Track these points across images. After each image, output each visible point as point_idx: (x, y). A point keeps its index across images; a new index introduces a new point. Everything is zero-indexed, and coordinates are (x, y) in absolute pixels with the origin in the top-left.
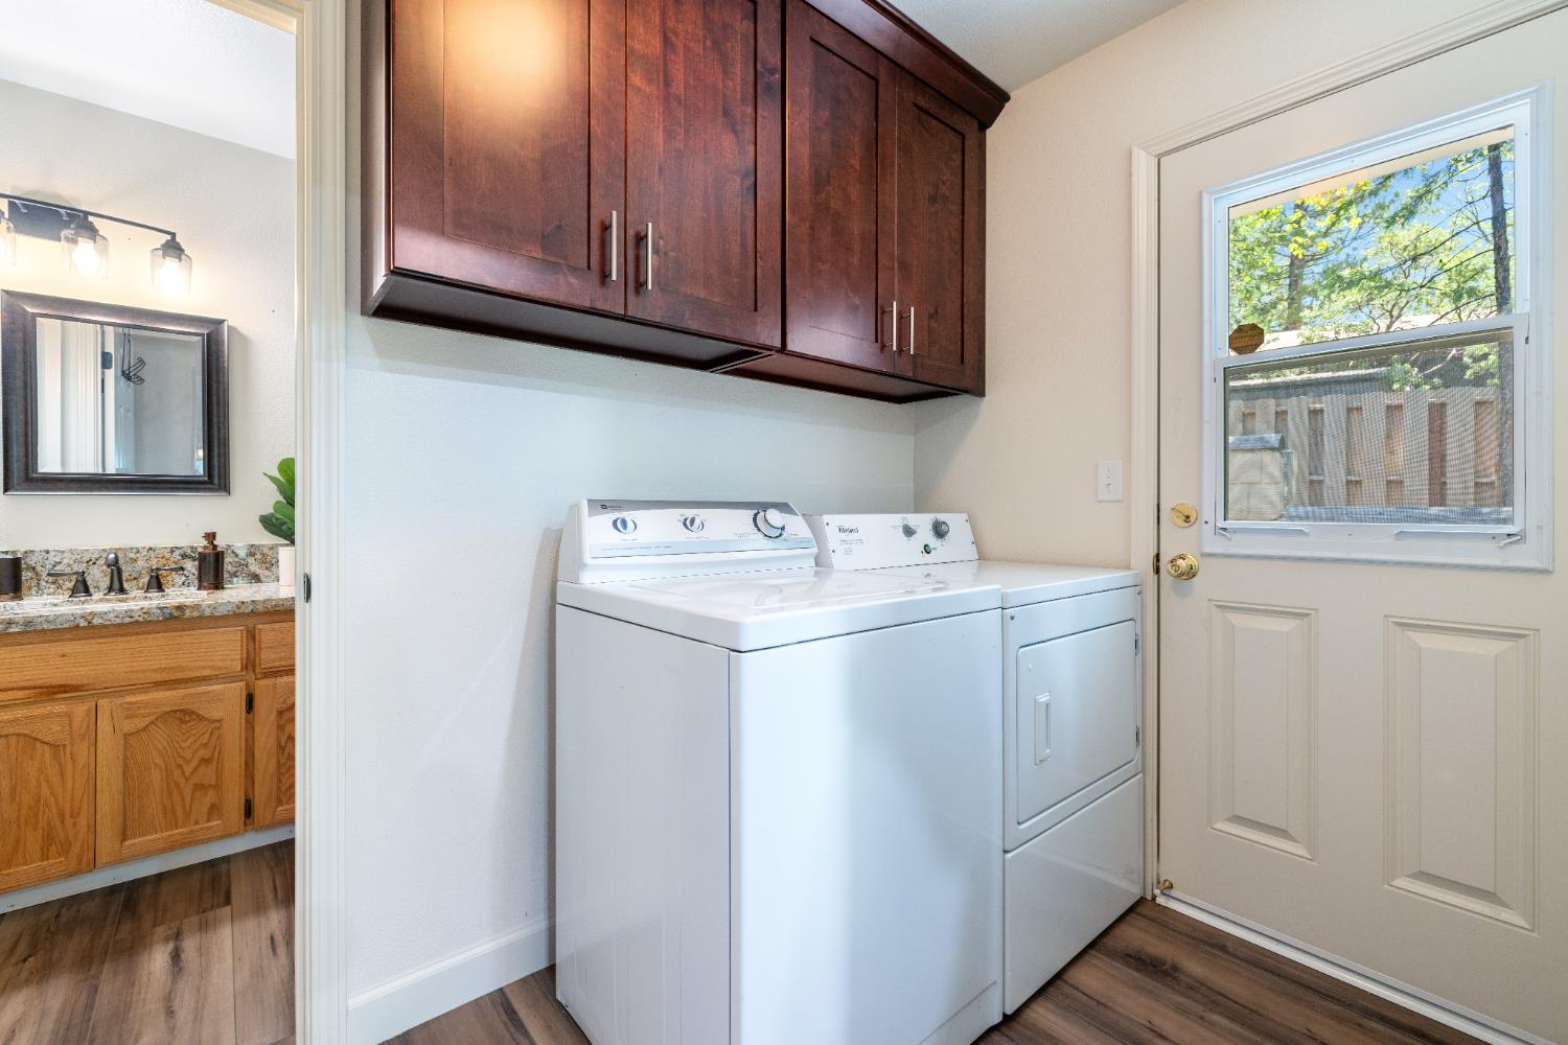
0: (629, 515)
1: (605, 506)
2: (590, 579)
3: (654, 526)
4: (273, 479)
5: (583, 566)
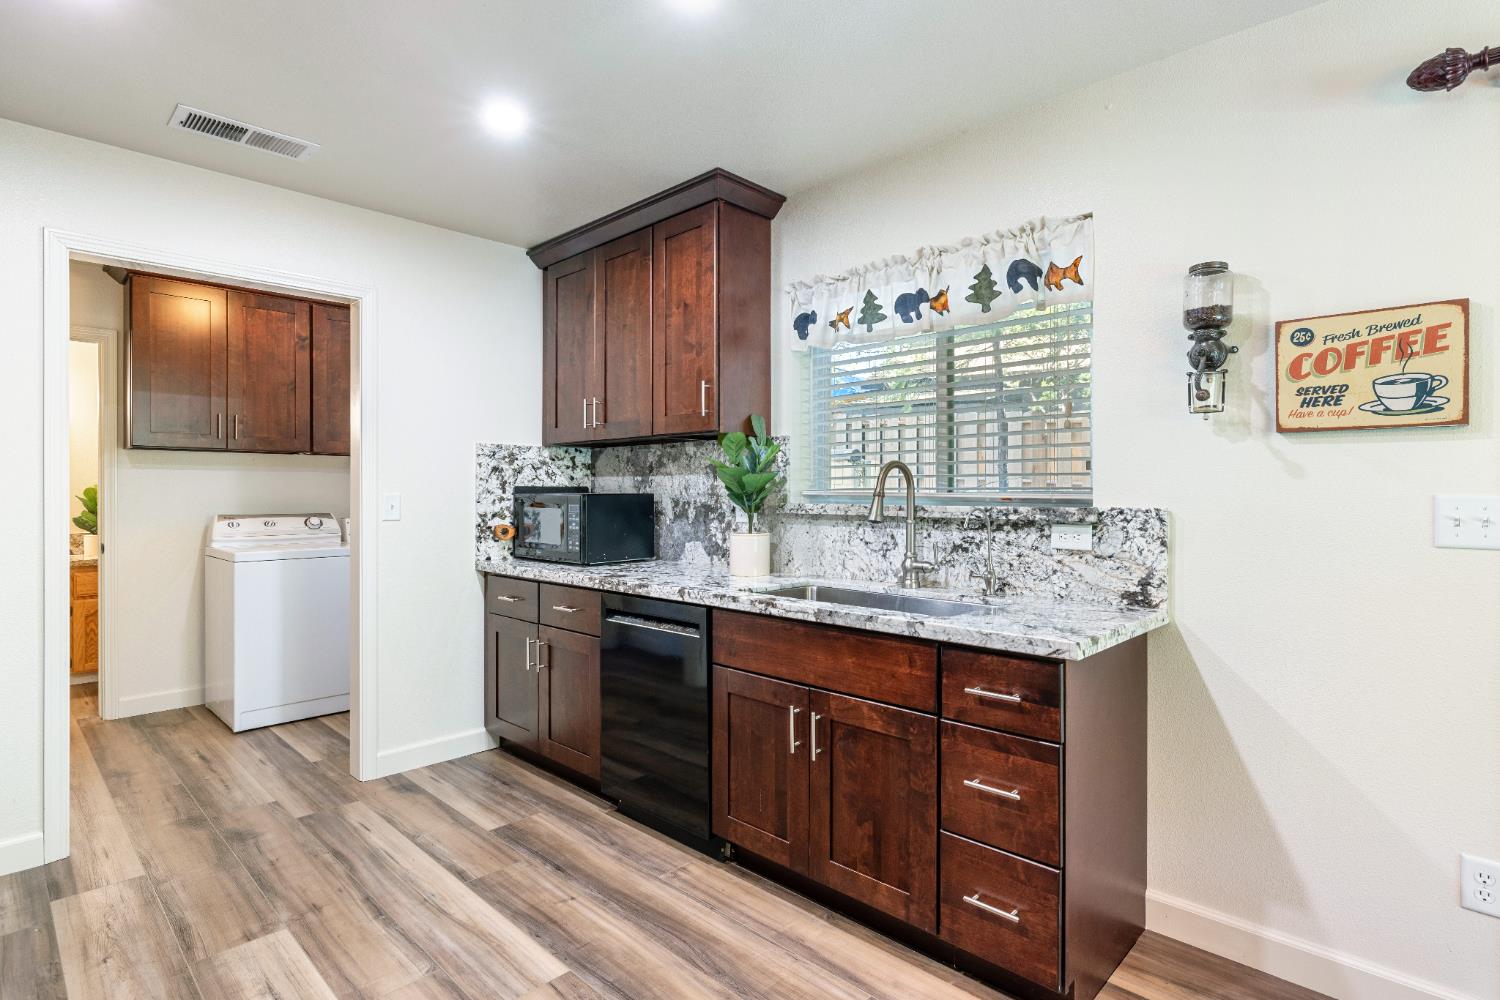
0: (235, 521)
1: (225, 517)
2: (215, 545)
3: (247, 525)
4: (81, 499)
5: (212, 541)
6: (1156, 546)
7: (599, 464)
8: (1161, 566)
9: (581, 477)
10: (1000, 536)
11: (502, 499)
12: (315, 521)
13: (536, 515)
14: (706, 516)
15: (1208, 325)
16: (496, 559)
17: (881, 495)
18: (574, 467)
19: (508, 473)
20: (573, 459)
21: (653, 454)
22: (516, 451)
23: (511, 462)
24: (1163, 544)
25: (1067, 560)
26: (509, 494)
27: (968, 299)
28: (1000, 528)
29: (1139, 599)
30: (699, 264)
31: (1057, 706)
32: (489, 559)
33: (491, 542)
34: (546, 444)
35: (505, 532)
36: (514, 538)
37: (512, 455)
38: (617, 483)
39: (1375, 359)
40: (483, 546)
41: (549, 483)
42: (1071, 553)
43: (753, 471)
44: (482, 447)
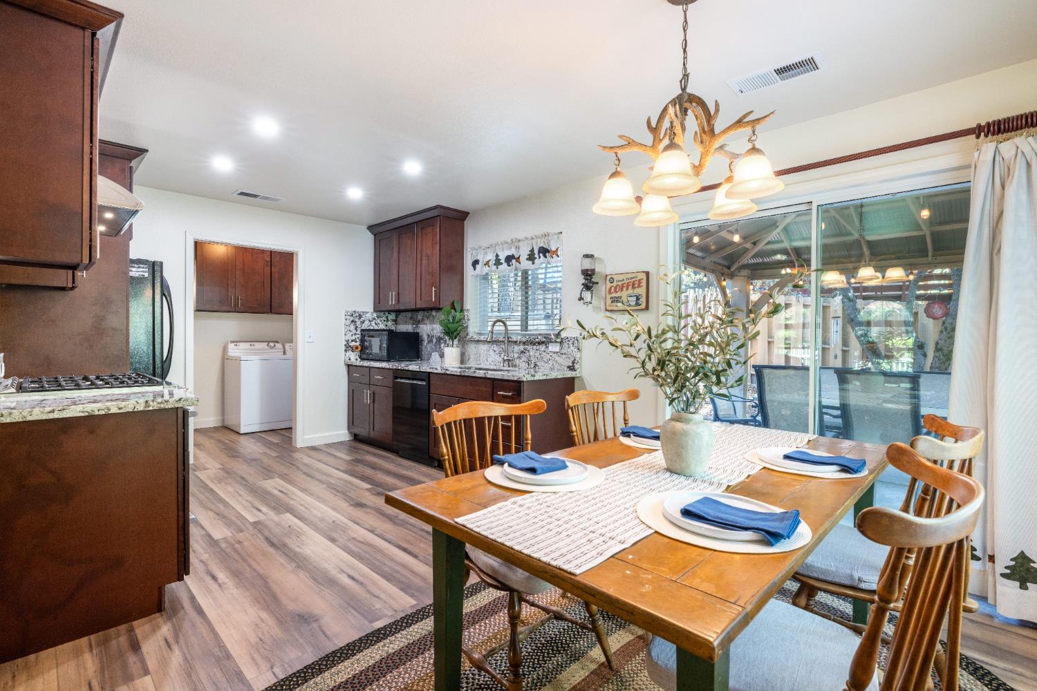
0: (237, 344)
1: (234, 342)
2: (229, 354)
3: (242, 345)
5: (228, 352)
6: (576, 350)
7: (398, 319)
8: (578, 356)
9: (391, 326)
10: (535, 347)
11: (355, 334)
12: (272, 344)
13: (370, 341)
14: (440, 342)
15: (588, 274)
16: (353, 359)
17: (492, 332)
18: (388, 320)
19: (358, 323)
20: (387, 317)
21: (420, 316)
22: (362, 314)
23: (360, 318)
24: (578, 349)
25: (553, 355)
26: (359, 332)
27: (527, 259)
28: (534, 344)
29: (572, 368)
30: (433, 240)
31: (521, 395)
32: (350, 359)
33: (351, 352)
34: (375, 310)
35: (357, 348)
36: (361, 351)
37: (360, 315)
38: (405, 327)
39: (627, 289)
40: (347, 354)
41: (376, 328)
42: (554, 353)
43: (453, 323)
44: (347, 312)
